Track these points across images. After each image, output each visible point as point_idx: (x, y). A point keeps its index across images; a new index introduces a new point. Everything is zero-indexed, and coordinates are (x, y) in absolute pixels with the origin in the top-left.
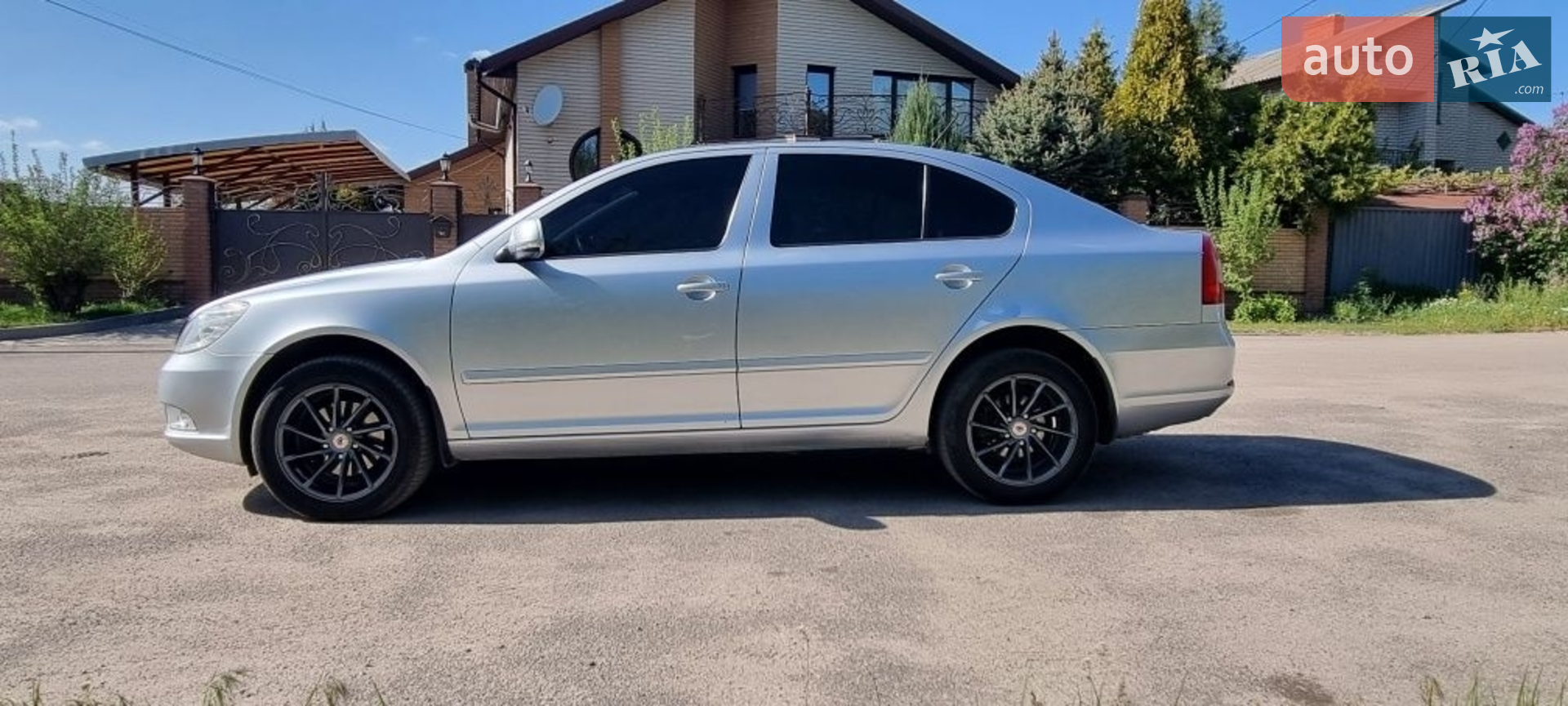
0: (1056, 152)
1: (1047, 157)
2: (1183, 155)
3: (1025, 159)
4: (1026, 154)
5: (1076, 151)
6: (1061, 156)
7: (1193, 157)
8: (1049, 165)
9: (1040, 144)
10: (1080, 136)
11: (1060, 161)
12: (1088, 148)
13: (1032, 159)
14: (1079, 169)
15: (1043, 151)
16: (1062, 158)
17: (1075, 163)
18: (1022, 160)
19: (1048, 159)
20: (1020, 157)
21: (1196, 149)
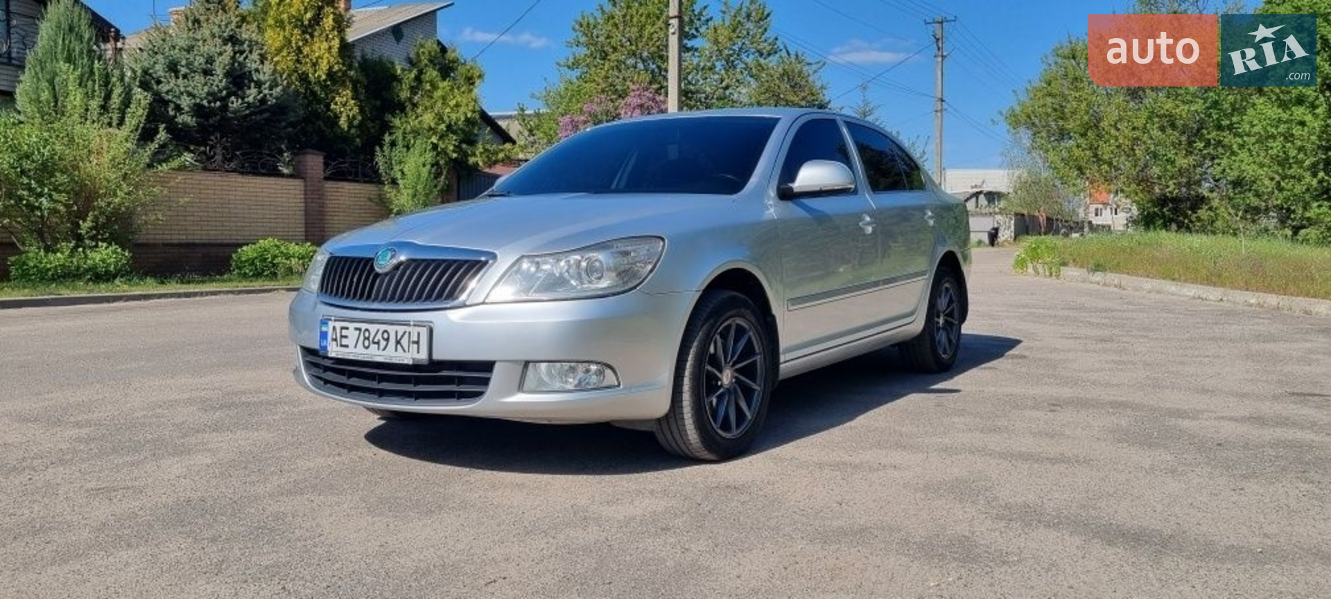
0: (243, 99)
1: (235, 103)
2: (344, 115)
3: (209, 102)
4: (210, 98)
5: (263, 101)
6: (248, 103)
7: (354, 117)
8: (235, 112)
9: (225, 88)
10: (267, 85)
11: (248, 108)
12: (277, 98)
13: (218, 104)
14: (264, 119)
15: (229, 96)
16: (249, 105)
17: (261, 112)
18: (205, 103)
19: (235, 105)
20: (202, 100)
21: (356, 110)
